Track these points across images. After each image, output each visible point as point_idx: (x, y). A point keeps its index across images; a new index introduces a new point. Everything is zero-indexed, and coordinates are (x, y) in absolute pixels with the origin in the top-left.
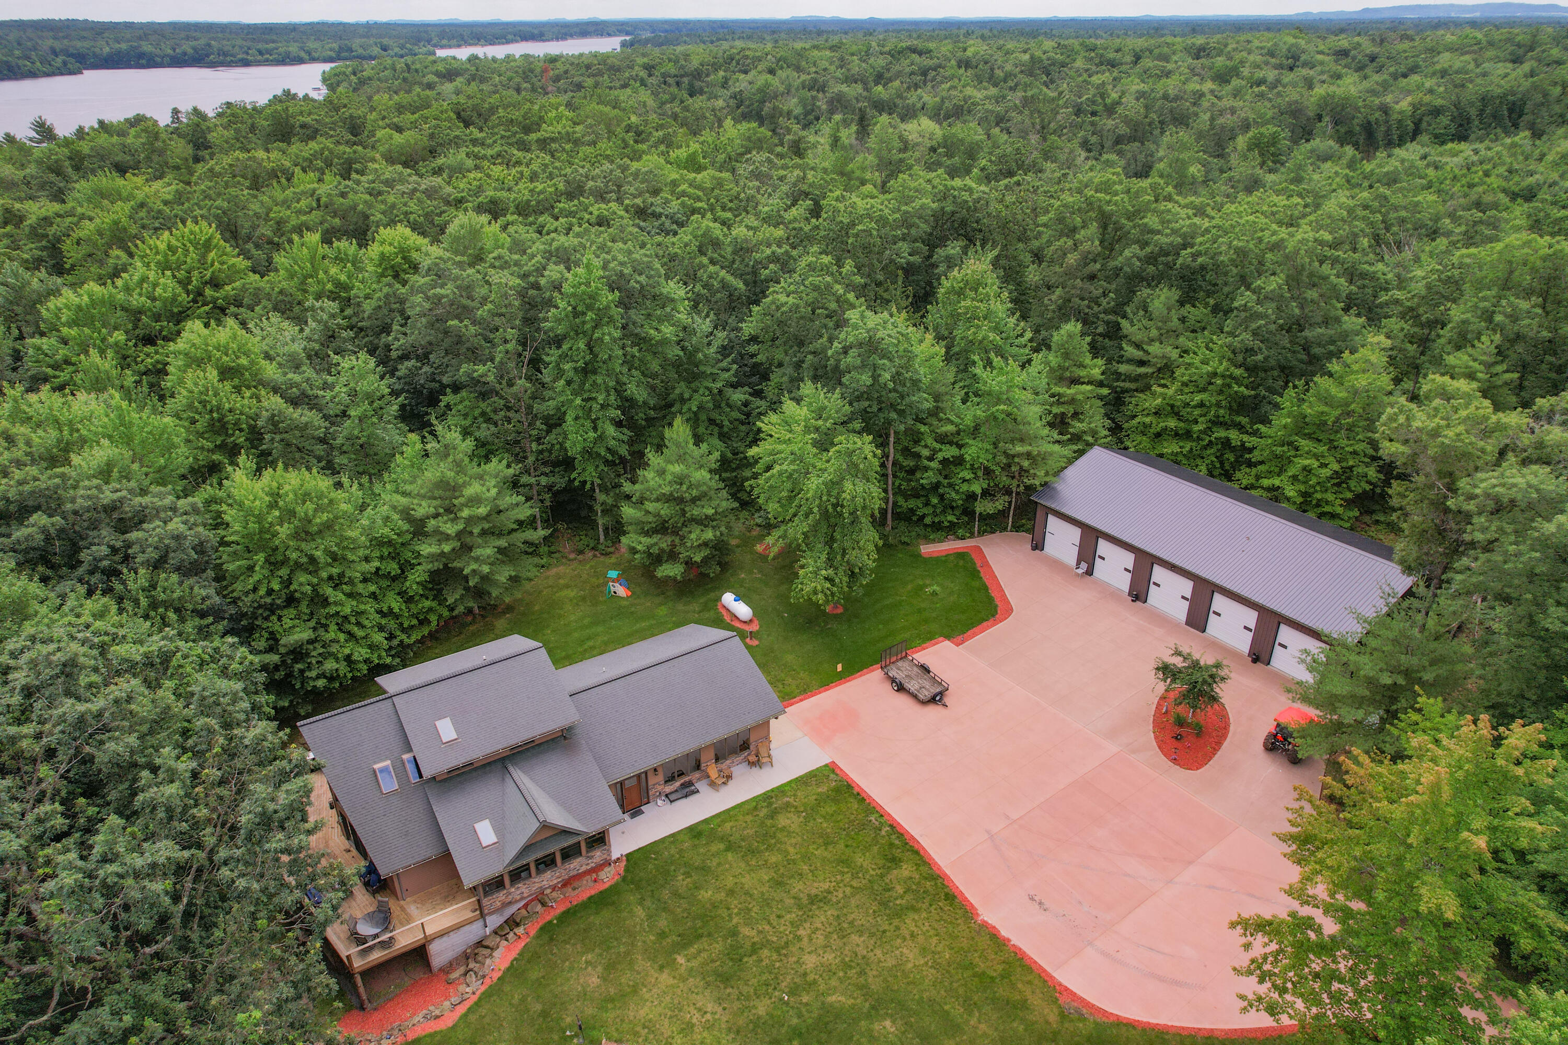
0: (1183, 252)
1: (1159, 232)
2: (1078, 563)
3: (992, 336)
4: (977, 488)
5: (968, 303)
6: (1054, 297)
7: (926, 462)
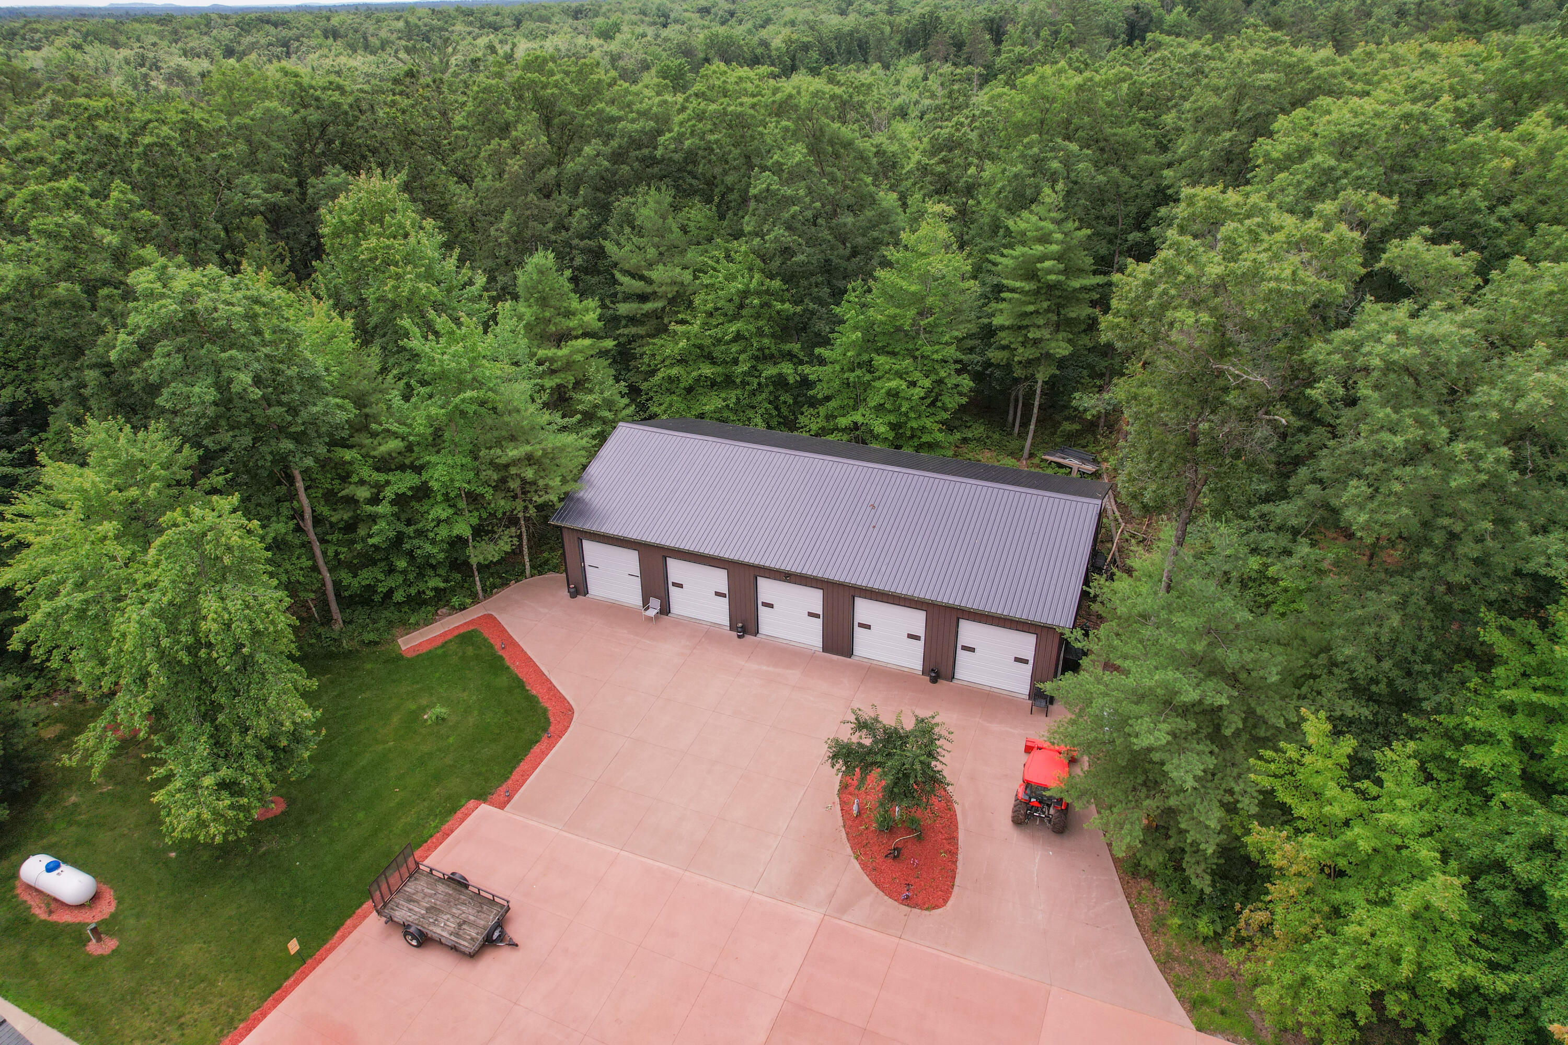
0: (661, 139)
1: (620, 119)
2: (646, 602)
3: (423, 287)
4: (462, 529)
5: (373, 242)
6: (503, 225)
7: (369, 508)
